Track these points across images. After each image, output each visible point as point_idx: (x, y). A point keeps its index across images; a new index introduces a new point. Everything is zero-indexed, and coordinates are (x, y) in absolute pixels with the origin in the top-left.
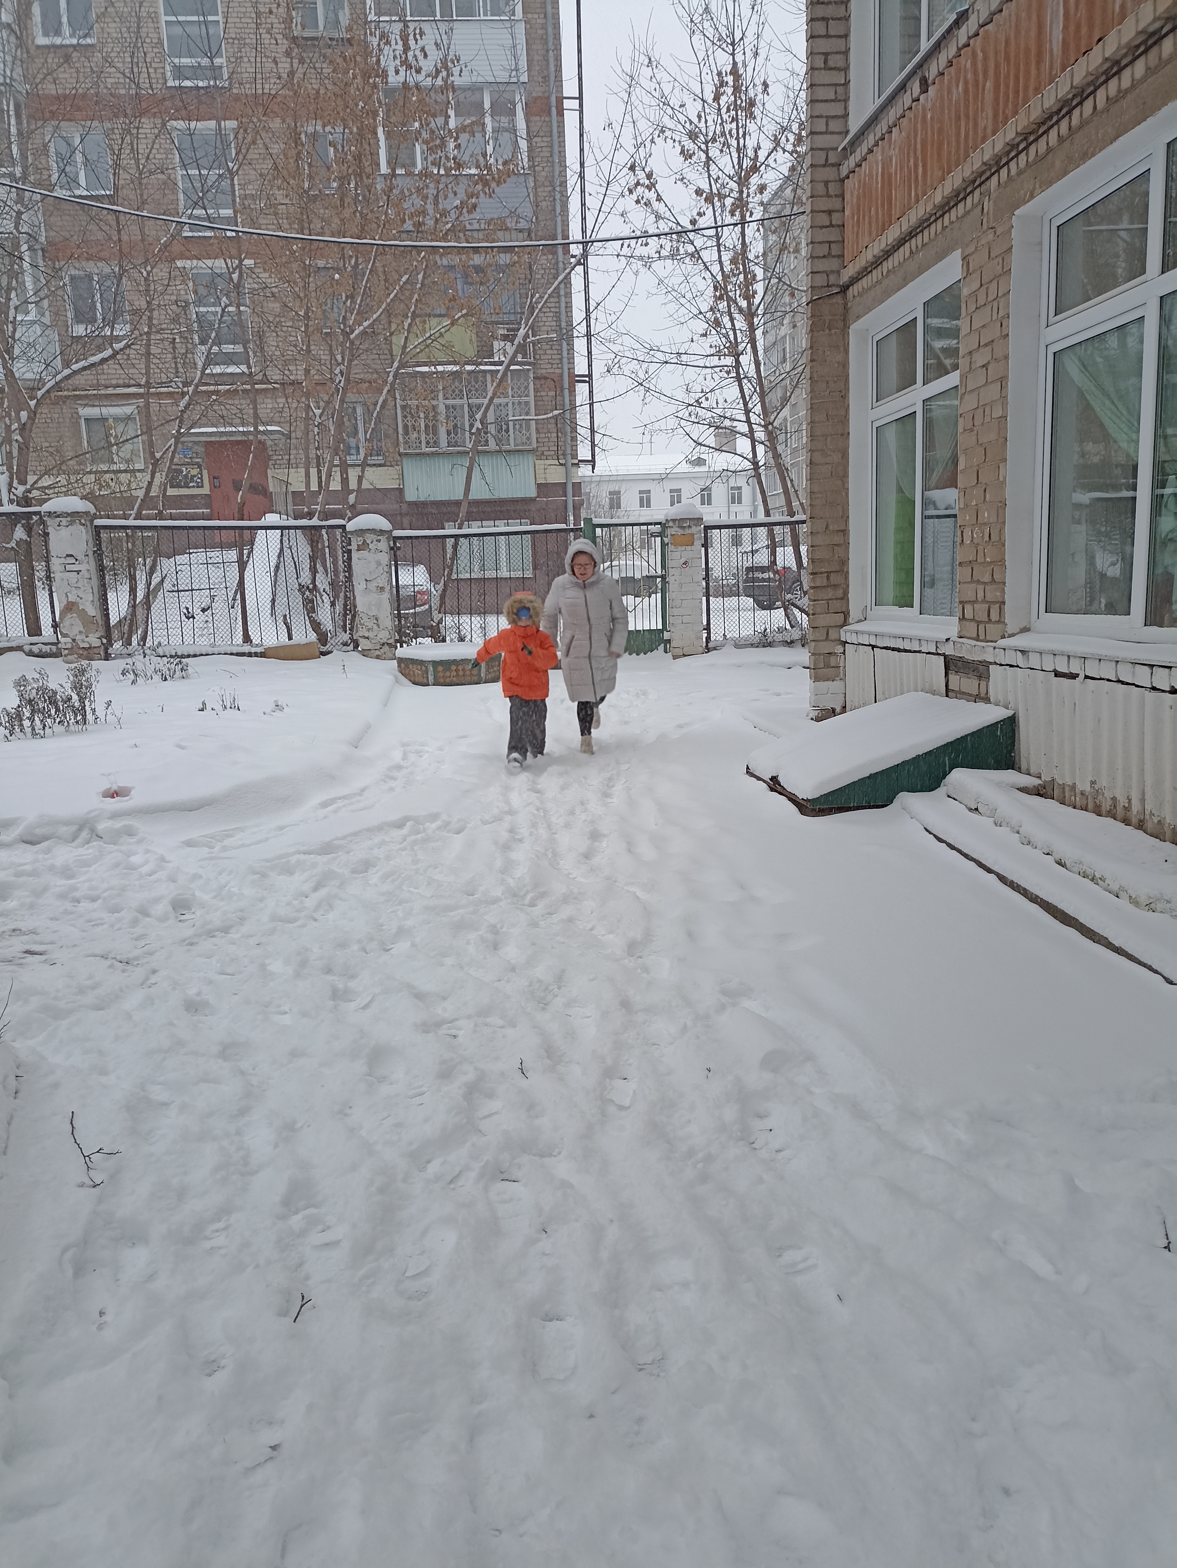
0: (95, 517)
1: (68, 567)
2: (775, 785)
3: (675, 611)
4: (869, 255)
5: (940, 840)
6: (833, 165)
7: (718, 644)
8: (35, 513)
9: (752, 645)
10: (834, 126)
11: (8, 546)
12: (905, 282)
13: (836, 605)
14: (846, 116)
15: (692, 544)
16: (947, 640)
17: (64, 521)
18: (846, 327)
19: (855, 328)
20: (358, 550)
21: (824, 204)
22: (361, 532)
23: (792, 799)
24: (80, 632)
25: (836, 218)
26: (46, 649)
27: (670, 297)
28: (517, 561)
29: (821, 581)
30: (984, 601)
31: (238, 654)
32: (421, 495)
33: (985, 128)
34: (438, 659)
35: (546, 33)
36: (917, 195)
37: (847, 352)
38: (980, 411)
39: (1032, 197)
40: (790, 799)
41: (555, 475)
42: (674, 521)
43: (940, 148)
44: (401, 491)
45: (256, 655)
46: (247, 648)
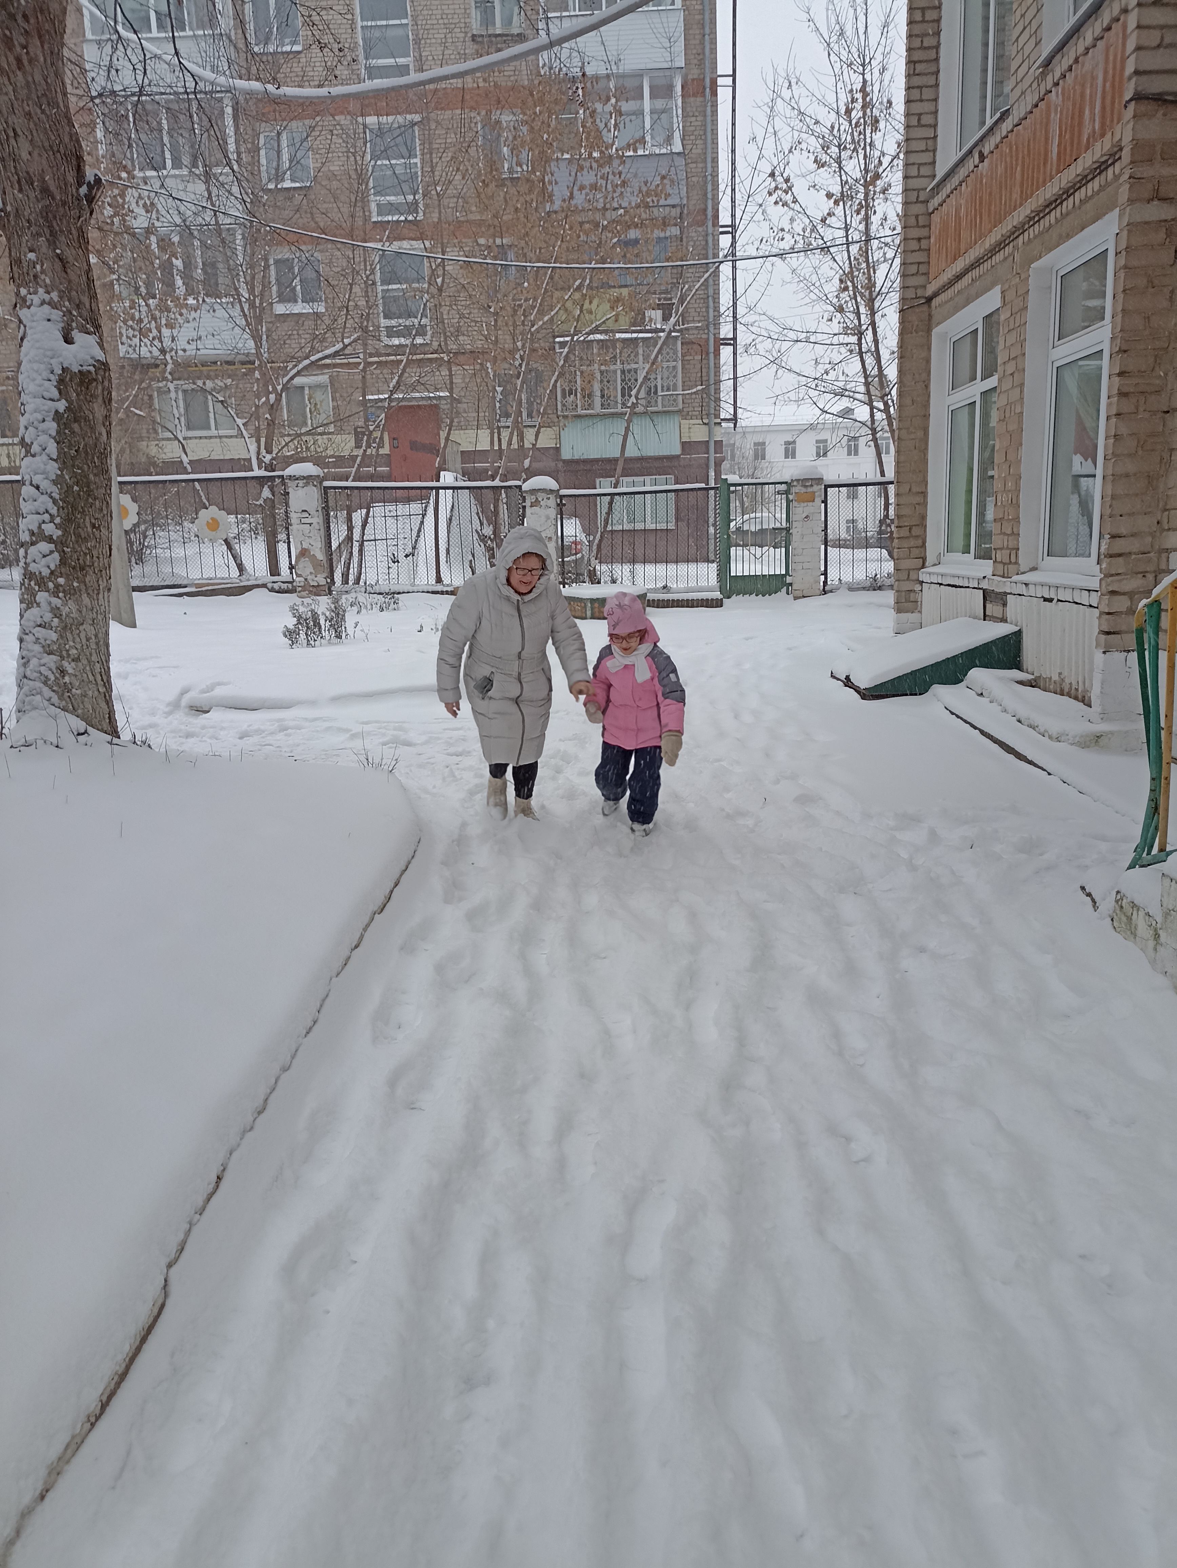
0: (325, 478)
1: (303, 521)
2: (848, 682)
3: (797, 559)
4: (945, 278)
5: (952, 713)
6: (922, 202)
7: (834, 587)
8: (279, 477)
9: (864, 588)
10: (924, 171)
11: (257, 503)
12: (968, 302)
13: (915, 552)
14: (934, 163)
15: (813, 501)
16: (984, 577)
17: (301, 483)
18: (929, 331)
19: (935, 332)
20: (531, 506)
21: (915, 233)
22: (533, 491)
23: (857, 690)
24: (311, 573)
25: (924, 243)
26: (284, 586)
27: (802, 285)
28: (662, 513)
29: (905, 532)
30: (1008, 548)
31: (433, 592)
32: (575, 454)
33: (1016, 201)
34: (594, 597)
35: (703, 19)
36: (975, 239)
37: (929, 349)
38: (1008, 407)
39: (1040, 257)
40: (856, 691)
41: (699, 434)
42: (798, 480)
43: (990, 205)
44: (557, 450)
45: (447, 593)
46: (439, 588)
